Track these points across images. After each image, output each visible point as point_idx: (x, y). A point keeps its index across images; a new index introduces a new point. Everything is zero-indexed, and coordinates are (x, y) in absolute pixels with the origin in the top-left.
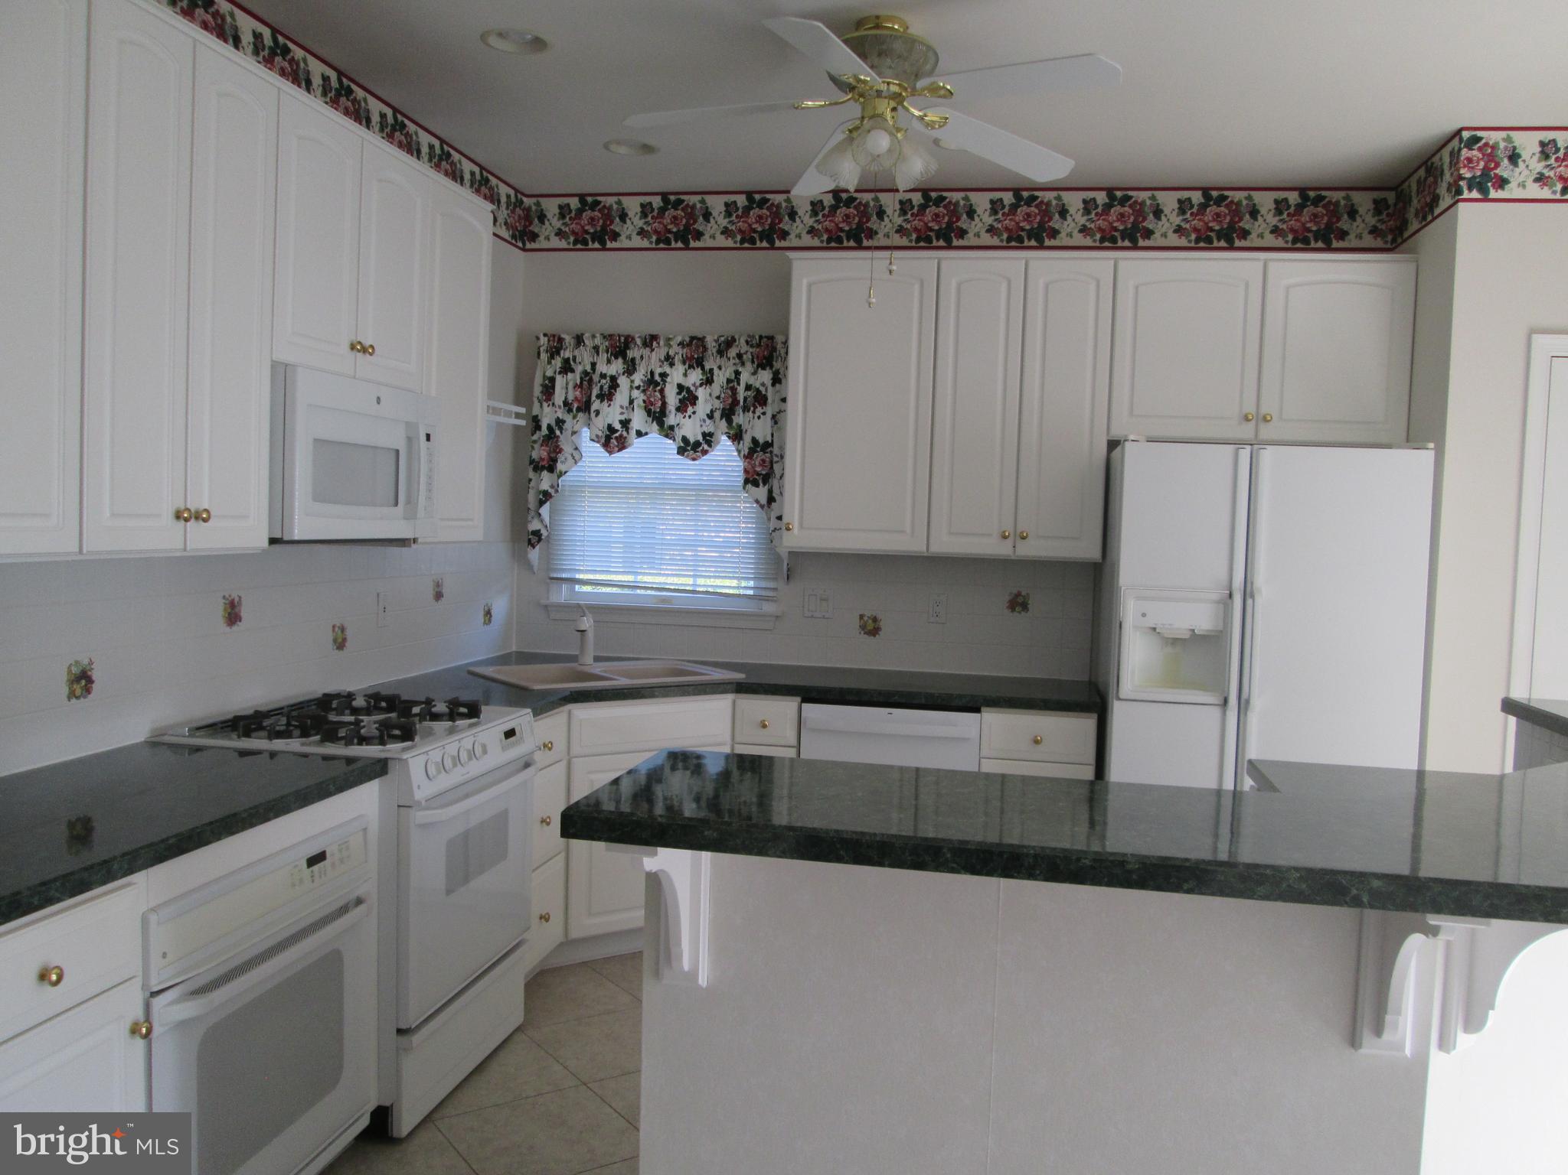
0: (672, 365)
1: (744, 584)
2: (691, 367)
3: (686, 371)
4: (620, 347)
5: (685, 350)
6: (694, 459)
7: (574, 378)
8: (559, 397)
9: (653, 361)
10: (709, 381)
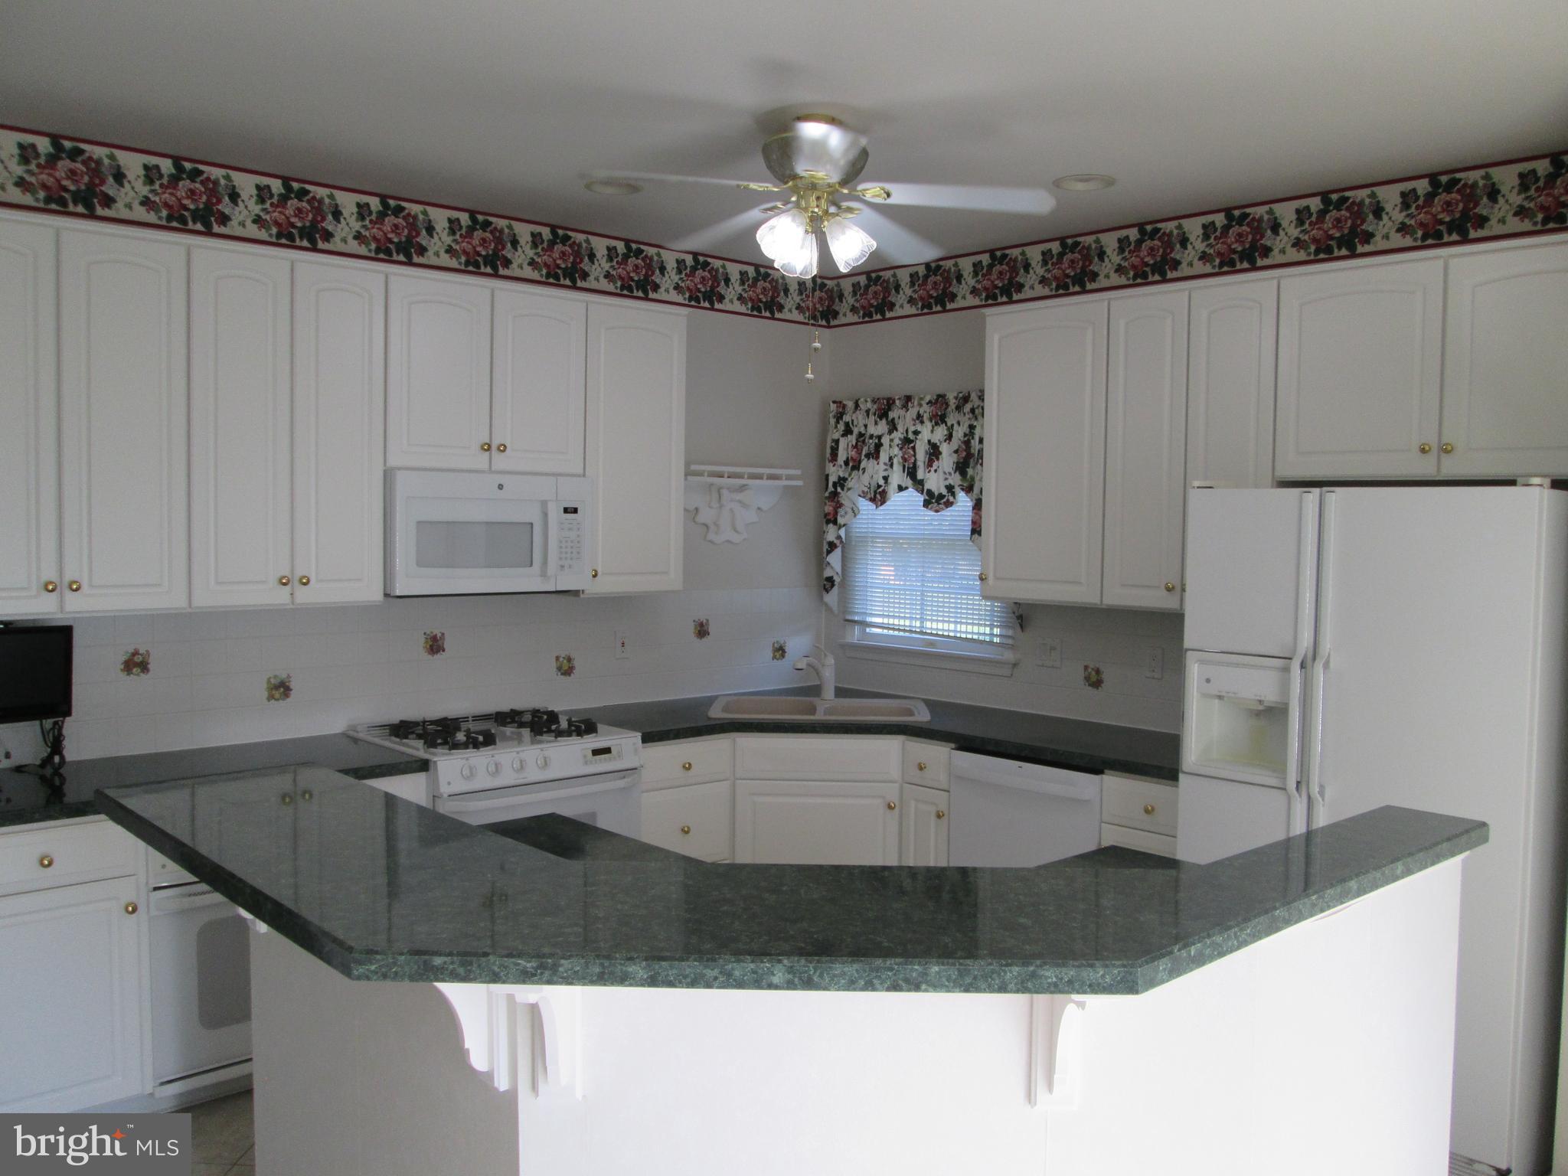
0: (922, 422)
1: (982, 630)
2: (937, 424)
3: (933, 427)
4: (884, 409)
5: (932, 408)
6: (937, 511)
7: (852, 439)
8: (842, 456)
9: (907, 421)
10: (949, 437)
